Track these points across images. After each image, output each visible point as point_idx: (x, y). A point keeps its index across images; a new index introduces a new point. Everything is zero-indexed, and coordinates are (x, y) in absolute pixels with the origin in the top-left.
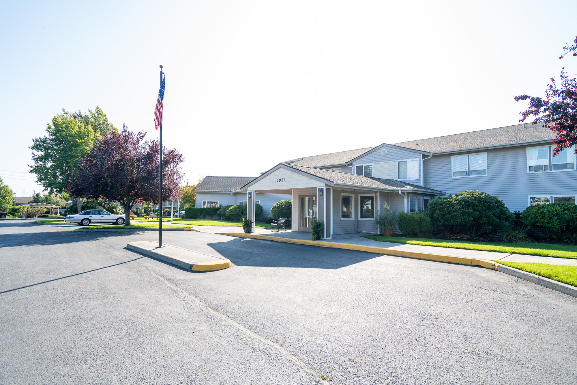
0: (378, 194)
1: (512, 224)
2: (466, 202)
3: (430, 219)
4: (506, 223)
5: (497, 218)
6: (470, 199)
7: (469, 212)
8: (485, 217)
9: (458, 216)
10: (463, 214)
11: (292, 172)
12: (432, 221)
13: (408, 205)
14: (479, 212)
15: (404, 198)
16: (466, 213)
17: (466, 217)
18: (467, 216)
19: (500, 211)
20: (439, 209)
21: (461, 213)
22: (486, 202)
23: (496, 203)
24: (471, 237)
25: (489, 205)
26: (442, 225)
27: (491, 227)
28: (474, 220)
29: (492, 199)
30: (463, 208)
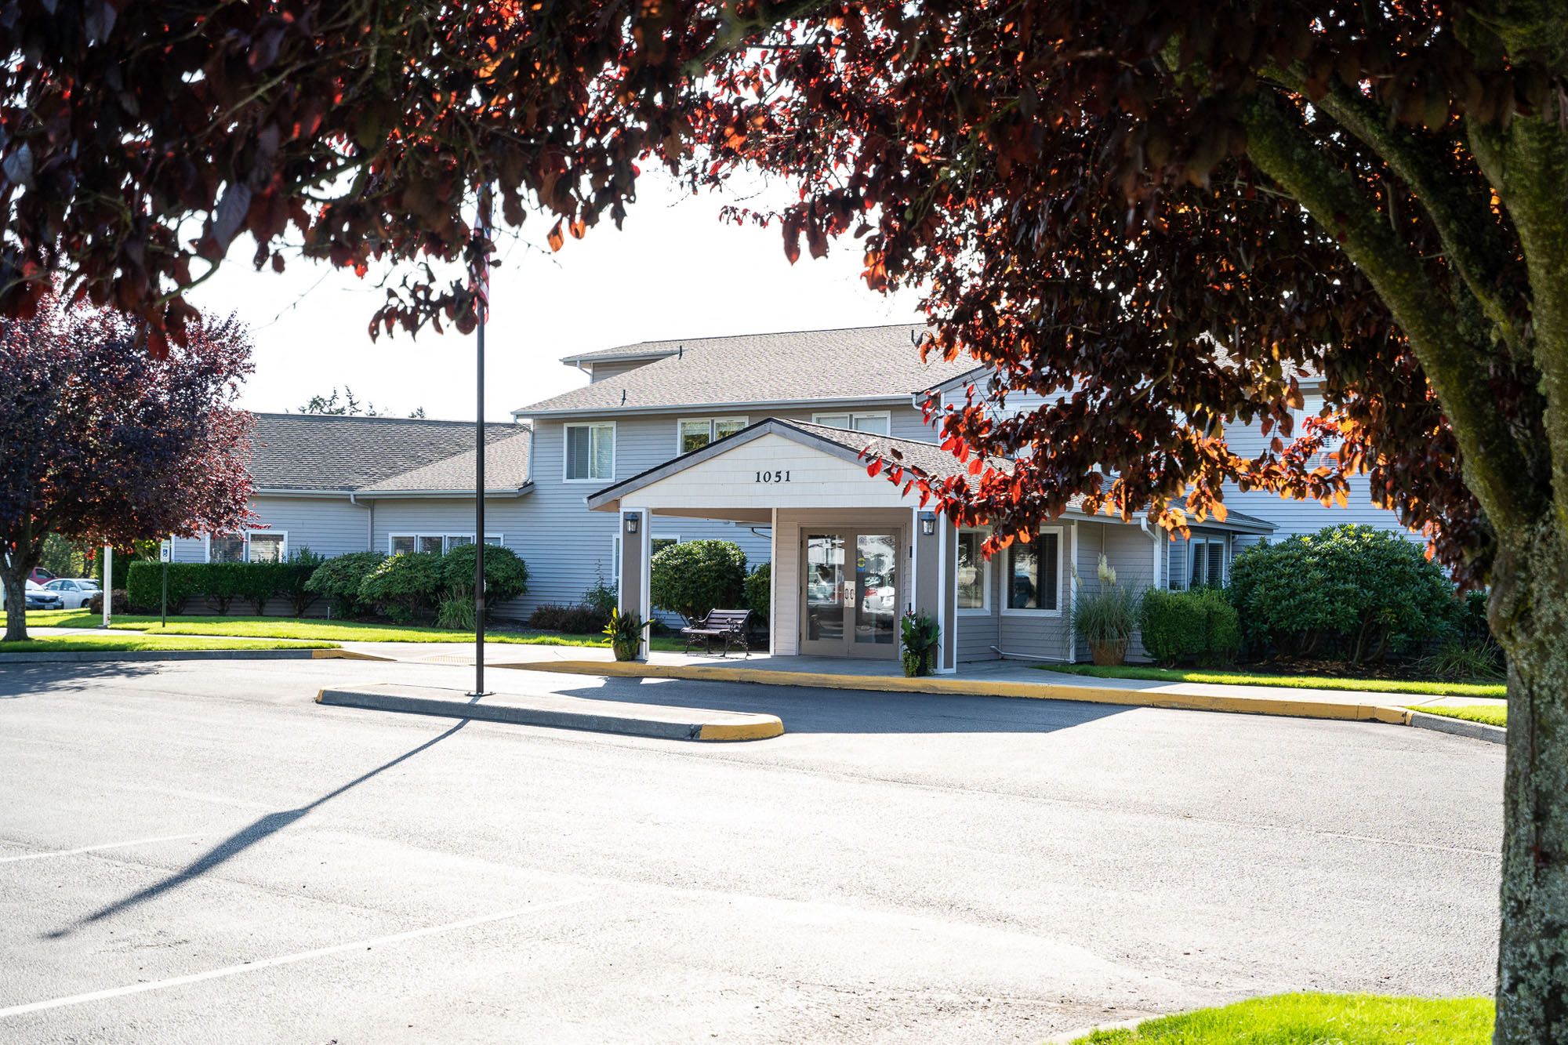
0: (1074, 528)
1: (1462, 629)
2: (1342, 560)
3: (1236, 613)
4: (1444, 624)
5: (1422, 610)
6: (1352, 553)
7: (1347, 591)
8: (1389, 607)
9: (1316, 605)
10: (1332, 597)
11: (818, 454)
12: (1242, 619)
13: (1164, 566)
14: (1376, 591)
15: (1152, 542)
16: (1339, 593)
17: (1338, 605)
18: (1343, 604)
19: (1429, 589)
20: (1263, 582)
21: (1326, 594)
22: (1395, 562)
23: (1421, 566)
24: (1348, 667)
25: (1402, 571)
26: (1271, 631)
27: (1403, 636)
28: (1361, 614)
29: (1410, 553)
30: (1332, 579)
